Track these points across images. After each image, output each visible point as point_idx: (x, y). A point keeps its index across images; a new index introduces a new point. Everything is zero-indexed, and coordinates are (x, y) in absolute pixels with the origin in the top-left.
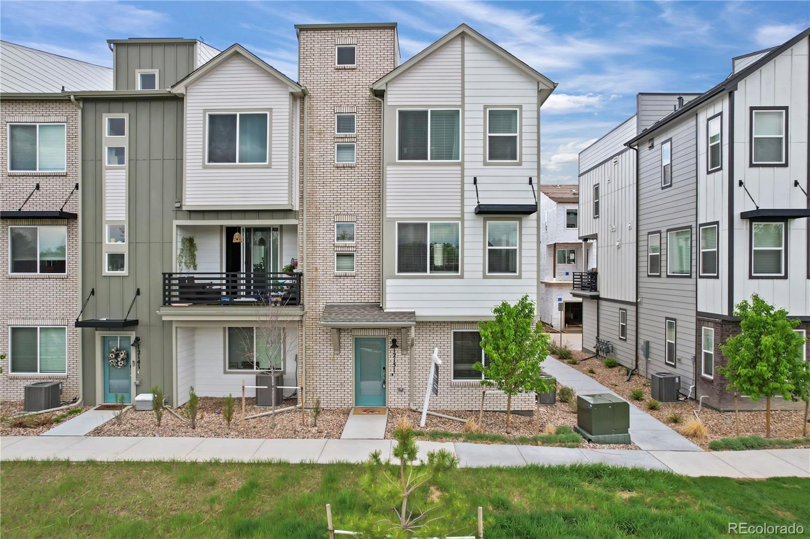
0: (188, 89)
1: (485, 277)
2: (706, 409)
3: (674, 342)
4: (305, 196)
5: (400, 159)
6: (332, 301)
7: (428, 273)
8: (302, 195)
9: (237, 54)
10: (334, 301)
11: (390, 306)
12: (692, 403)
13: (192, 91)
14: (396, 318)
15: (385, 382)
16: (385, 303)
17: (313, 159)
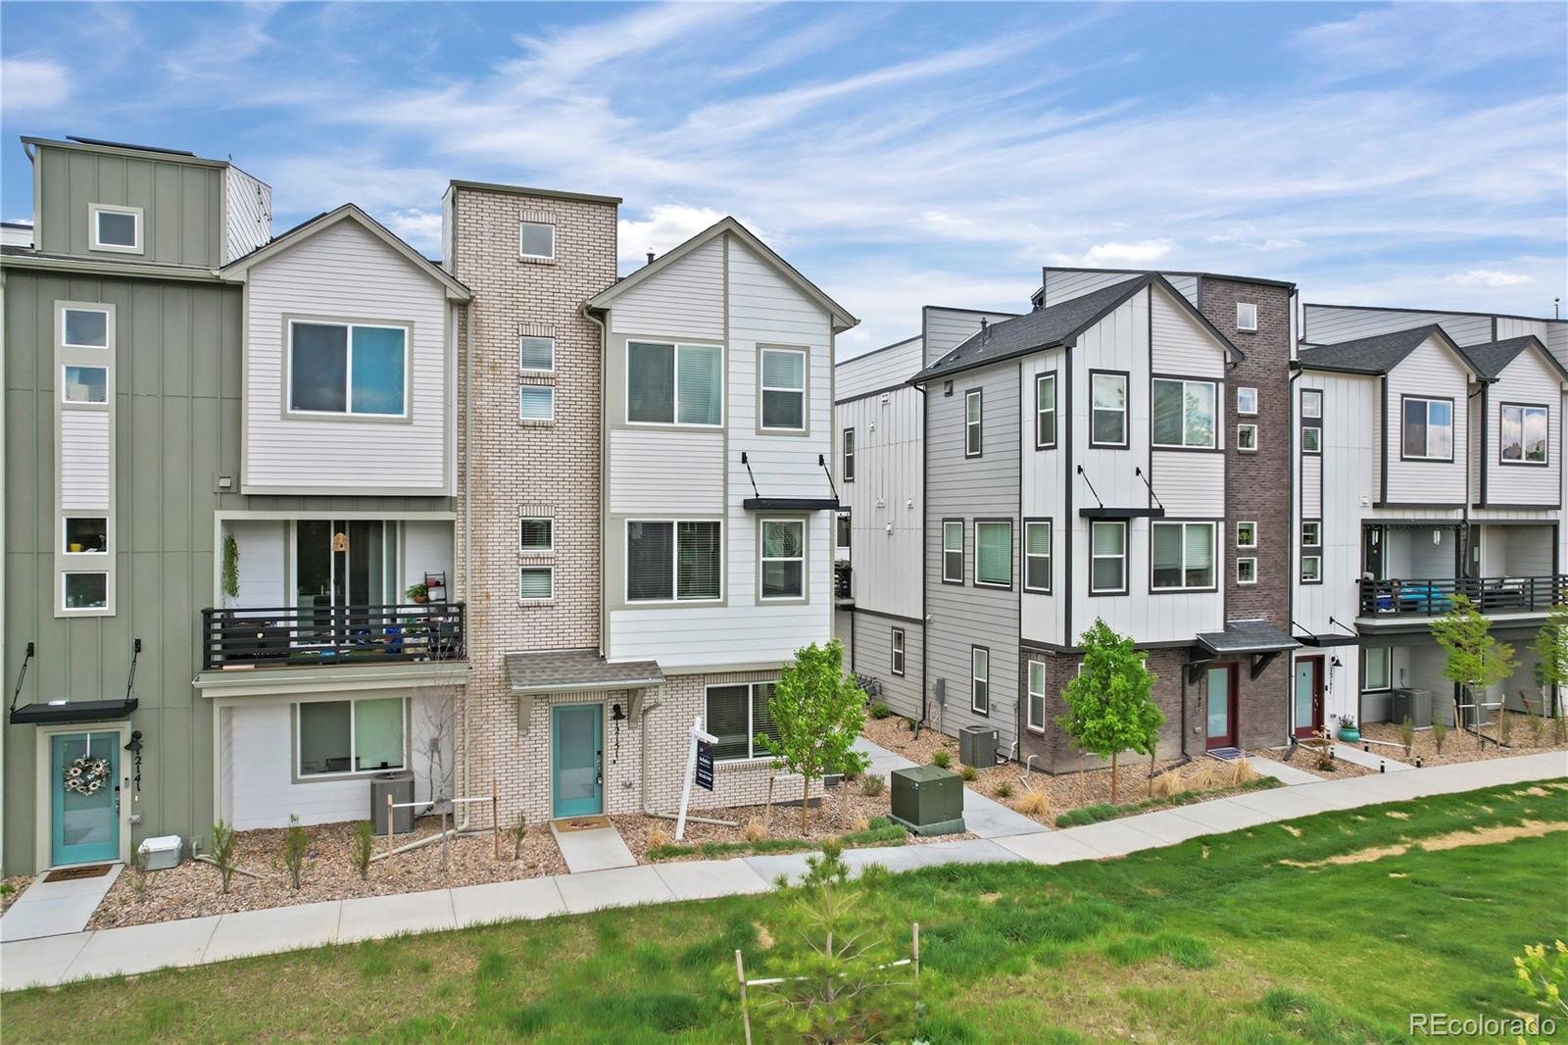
0: (251, 272)
1: (758, 603)
2: (1034, 774)
3: (985, 681)
4: (469, 473)
5: (630, 419)
6: (515, 648)
7: (675, 600)
8: (463, 470)
9: (349, 219)
10: (519, 648)
11: (616, 654)
12: (1015, 766)
13: (256, 277)
14: (632, 673)
15: (600, 775)
16: (609, 649)
17: (481, 411)
